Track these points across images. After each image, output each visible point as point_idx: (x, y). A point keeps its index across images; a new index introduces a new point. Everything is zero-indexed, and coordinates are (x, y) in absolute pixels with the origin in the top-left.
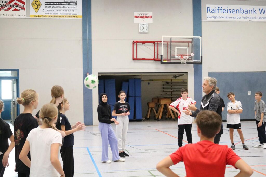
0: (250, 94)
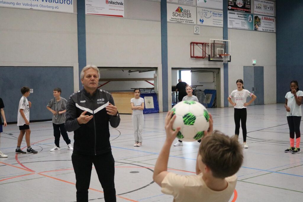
0: (33, 92)
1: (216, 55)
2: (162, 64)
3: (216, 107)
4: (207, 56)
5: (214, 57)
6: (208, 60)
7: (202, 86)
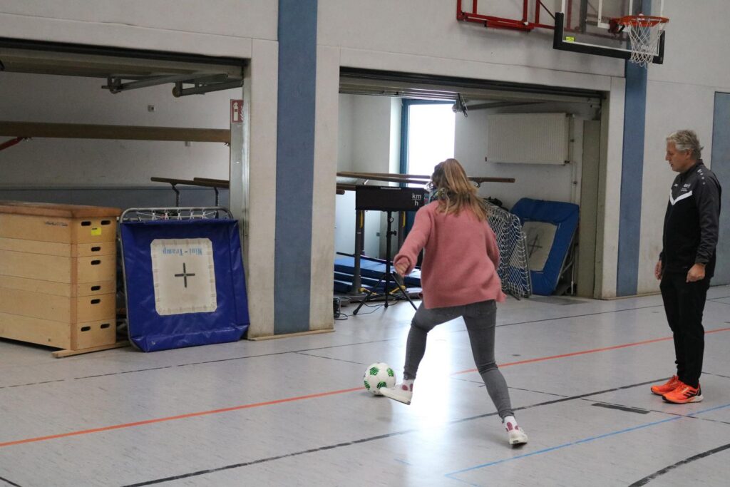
1: (592, 19)
2: (279, 40)
3: (575, 294)
4: (547, 19)
5: (581, 29)
6: (552, 43)
7: (511, 180)
